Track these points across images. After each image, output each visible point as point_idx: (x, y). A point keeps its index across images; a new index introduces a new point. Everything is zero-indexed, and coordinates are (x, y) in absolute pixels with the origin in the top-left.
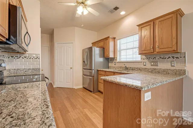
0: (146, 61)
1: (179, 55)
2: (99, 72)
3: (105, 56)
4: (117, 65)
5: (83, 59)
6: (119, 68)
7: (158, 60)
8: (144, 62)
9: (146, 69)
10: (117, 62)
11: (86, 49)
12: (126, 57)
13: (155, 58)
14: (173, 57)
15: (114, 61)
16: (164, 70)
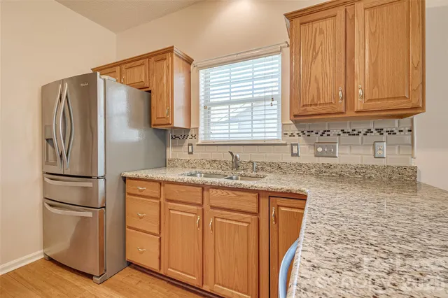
0: (300, 140)
1: (397, 125)
2: (131, 187)
3: (154, 120)
4: (198, 154)
5: (45, 127)
6: (208, 166)
7: (338, 137)
8: (292, 145)
9: (301, 165)
10: (199, 142)
11: (62, 82)
12: (229, 129)
13: (326, 133)
14: (380, 131)
15: (188, 141)
16: (357, 170)
